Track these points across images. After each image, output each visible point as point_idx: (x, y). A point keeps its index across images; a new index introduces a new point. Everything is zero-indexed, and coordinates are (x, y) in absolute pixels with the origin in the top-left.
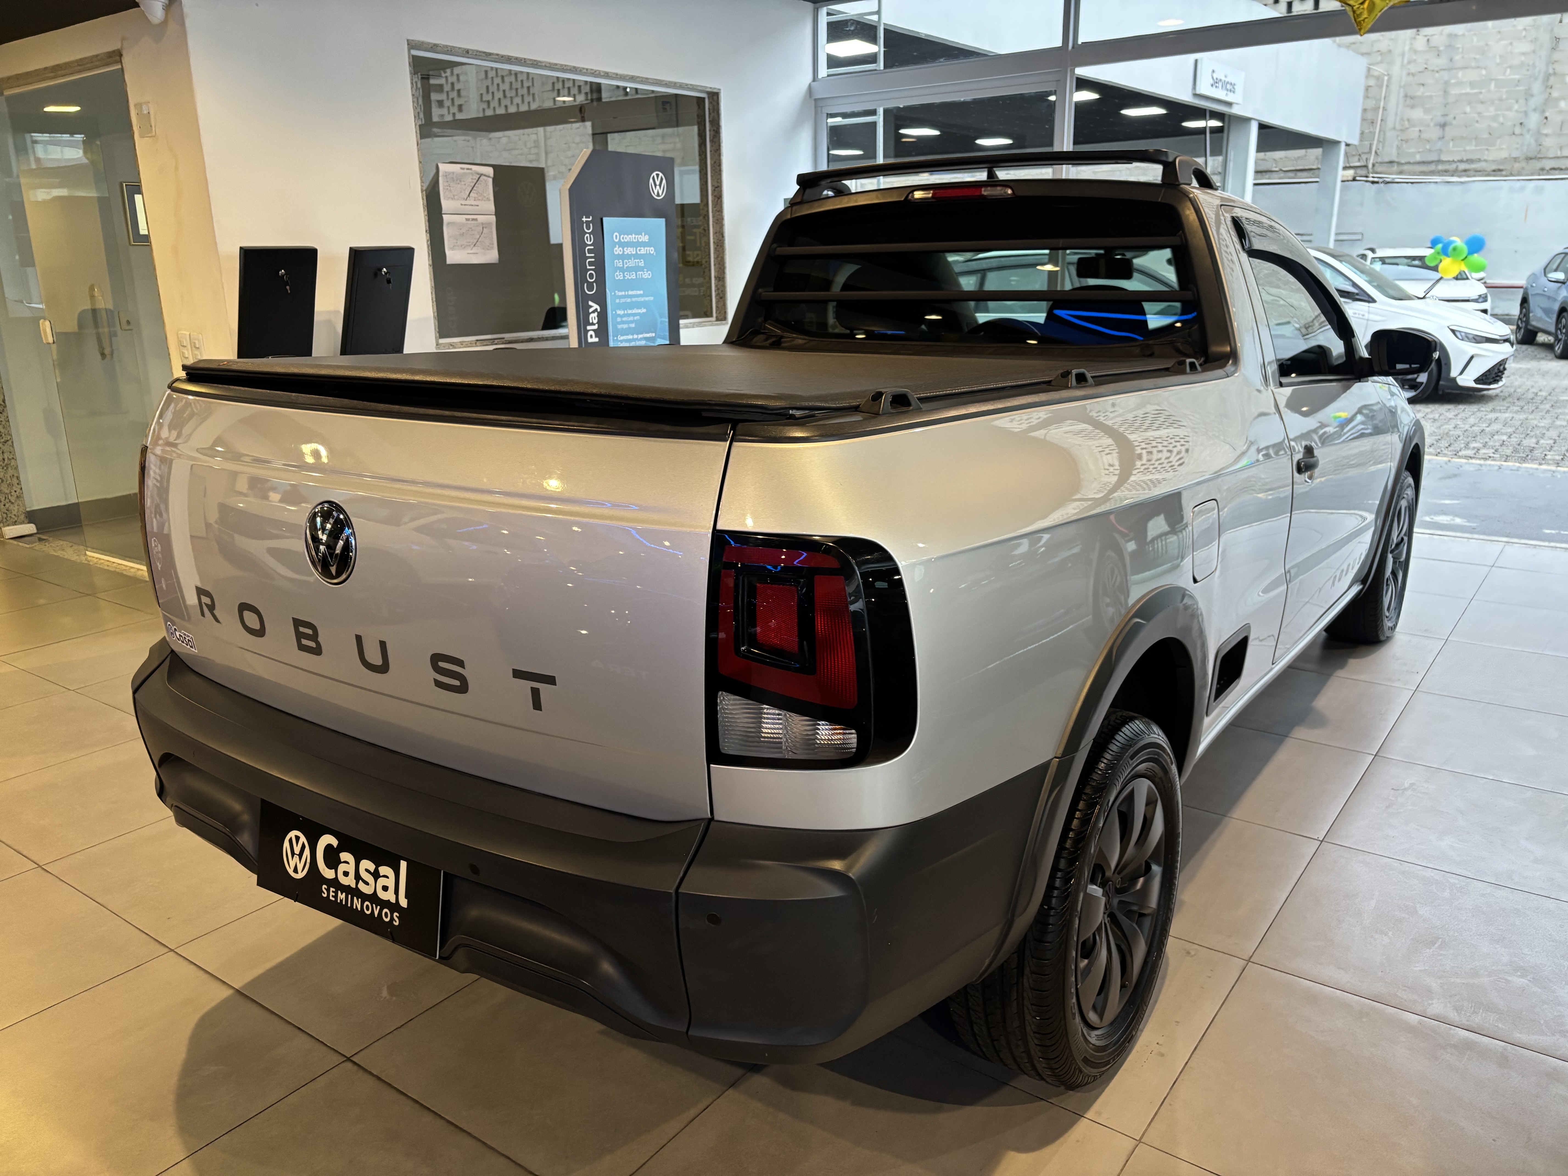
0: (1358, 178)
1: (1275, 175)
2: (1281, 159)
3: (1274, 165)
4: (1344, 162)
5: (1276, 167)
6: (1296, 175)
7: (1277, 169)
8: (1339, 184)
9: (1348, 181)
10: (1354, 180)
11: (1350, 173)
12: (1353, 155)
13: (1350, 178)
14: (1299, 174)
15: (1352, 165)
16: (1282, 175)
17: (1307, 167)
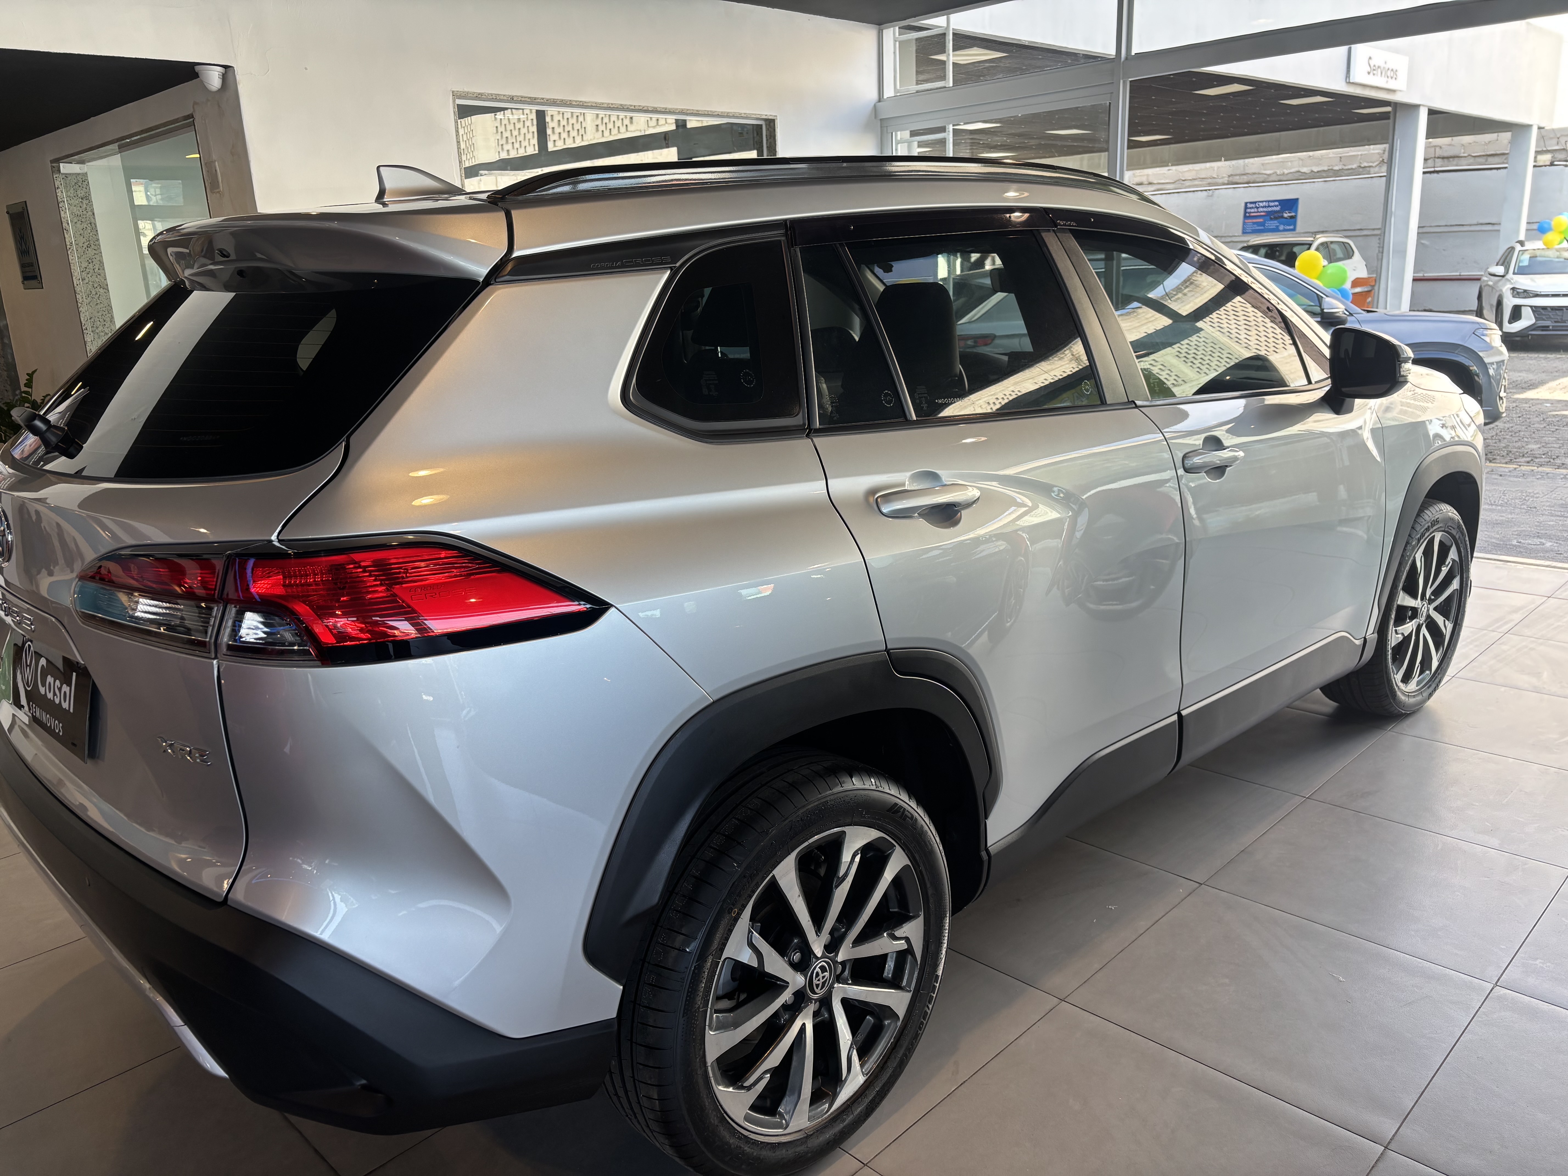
0: (1556, 163)
1: (1463, 161)
2: (1470, 143)
3: (1463, 151)
4: (1537, 146)
5: (1464, 153)
6: (1486, 160)
7: (1466, 155)
8: (1530, 170)
9: (1545, 166)
10: (1552, 164)
11: (1546, 158)
12: (1551, 138)
13: (1549, 164)
14: (1490, 159)
15: (1549, 149)
16: (1471, 160)
17: (1498, 152)
